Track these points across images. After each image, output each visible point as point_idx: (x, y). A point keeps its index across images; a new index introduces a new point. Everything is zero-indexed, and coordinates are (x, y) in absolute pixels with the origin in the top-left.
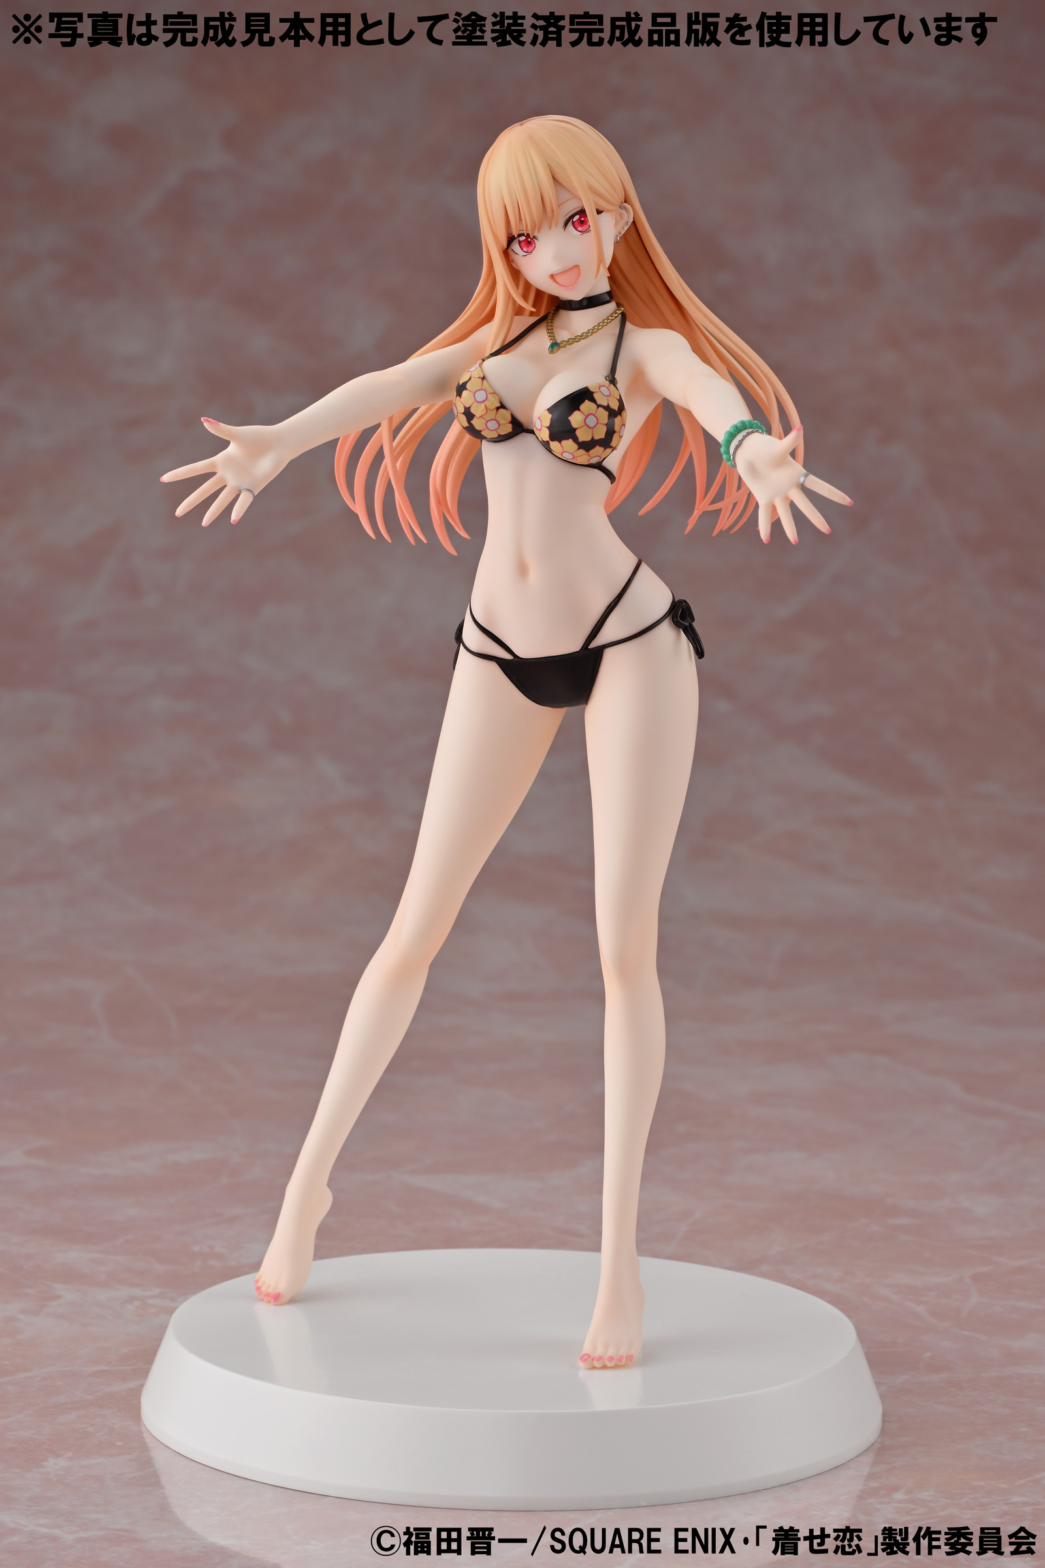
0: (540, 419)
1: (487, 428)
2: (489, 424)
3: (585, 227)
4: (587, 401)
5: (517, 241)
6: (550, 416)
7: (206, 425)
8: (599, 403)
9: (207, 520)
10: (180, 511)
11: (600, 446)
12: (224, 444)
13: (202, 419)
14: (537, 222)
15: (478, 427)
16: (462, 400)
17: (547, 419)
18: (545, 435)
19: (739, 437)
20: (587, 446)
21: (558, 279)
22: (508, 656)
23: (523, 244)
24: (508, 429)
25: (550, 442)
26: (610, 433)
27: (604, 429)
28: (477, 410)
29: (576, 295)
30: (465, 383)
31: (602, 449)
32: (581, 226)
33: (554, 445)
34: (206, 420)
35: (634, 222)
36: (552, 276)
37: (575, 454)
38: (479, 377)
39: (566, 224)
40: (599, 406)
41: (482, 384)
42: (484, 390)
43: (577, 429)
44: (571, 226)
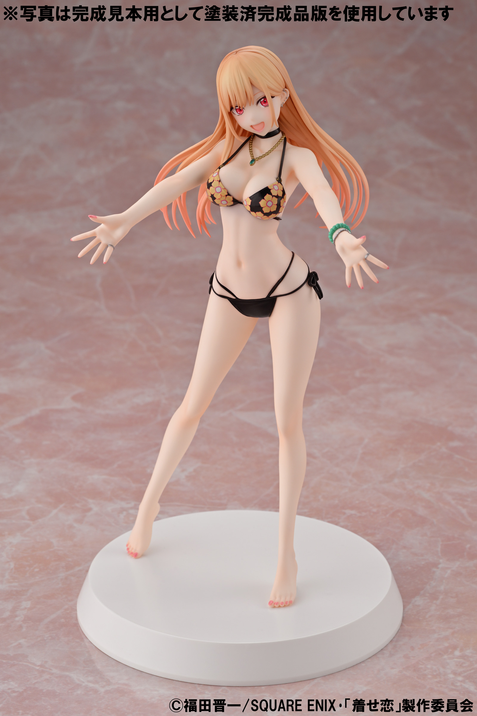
0: (246, 200)
2: (223, 202)
4: (267, 194)
5: (234, 109)
6: (251, 201)
7: (90, 218)
8: (273, 194)
9: (92, 260)
10: (80, 255)
13: (88, 215)
15: (217, 203)
16: (210, 190)
17: (249, 201)
18: (249, 207)
19: (337, 232)
20: (267, 214)
21: (255, 127)
22: (233, 297)
24: (231, 203)
26: (279, 207)
27: (276, 206)
28: (217, 196)
30: (212, 183)
31: (276, 213)
32: (265, 104)
33: (253, 213)
34: (91, 216)
36: (251, 125)
37: (262, 217)
38: (217, 180)
39: (257, 103)
40: (273, 196)
41: (219, 184)
42: (220, 187)
43: (263, 208)
44: (260, 104)
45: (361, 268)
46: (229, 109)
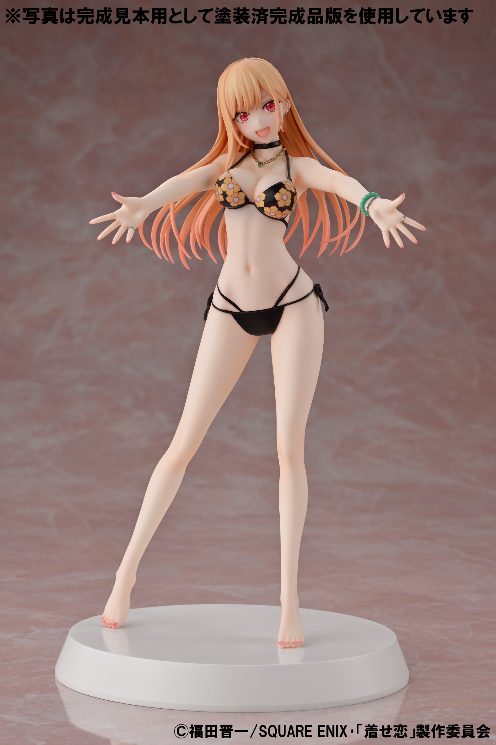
0: (259, 197)
1: (233, 201)
2: (235, 200)
3: (272, 109)
4: (282, 188)
5: (239, 115)
6: (265, 195)
7: (113, 196)
8: (287, 189)
9: (114, 241)
10: (100, 237)
11: (288, 209)
12: (119, 205)
13: (112, 193)
14: (251, 106)
15: (228, 201)
16: (221, 188)
17: (263, 196)
18: (262, 204)
19: (370, 200)
20: (282, 209)
21: (259, 133)
22: (237, 311)
23: (242, 117)
24: (243, 202)
25: (265, 208)
26: (292, 203)
27: (290, 201)
28: (229, 193)
29: (267, 141)
30: (223, 181)
31: (288, 211)
32: (270, 109)
33: (266, 209)
34: (114, 194)
35: (290, 109)
36: (256, 132)
37: (276, 213)
38: (229, 177)
39: (263, 108)
40: (287, 190)
41: (231, 180)
42: (232, 183)
43: (278, 201)
44: (265, 109)
45: (398, 231)
46: (233, 115)
